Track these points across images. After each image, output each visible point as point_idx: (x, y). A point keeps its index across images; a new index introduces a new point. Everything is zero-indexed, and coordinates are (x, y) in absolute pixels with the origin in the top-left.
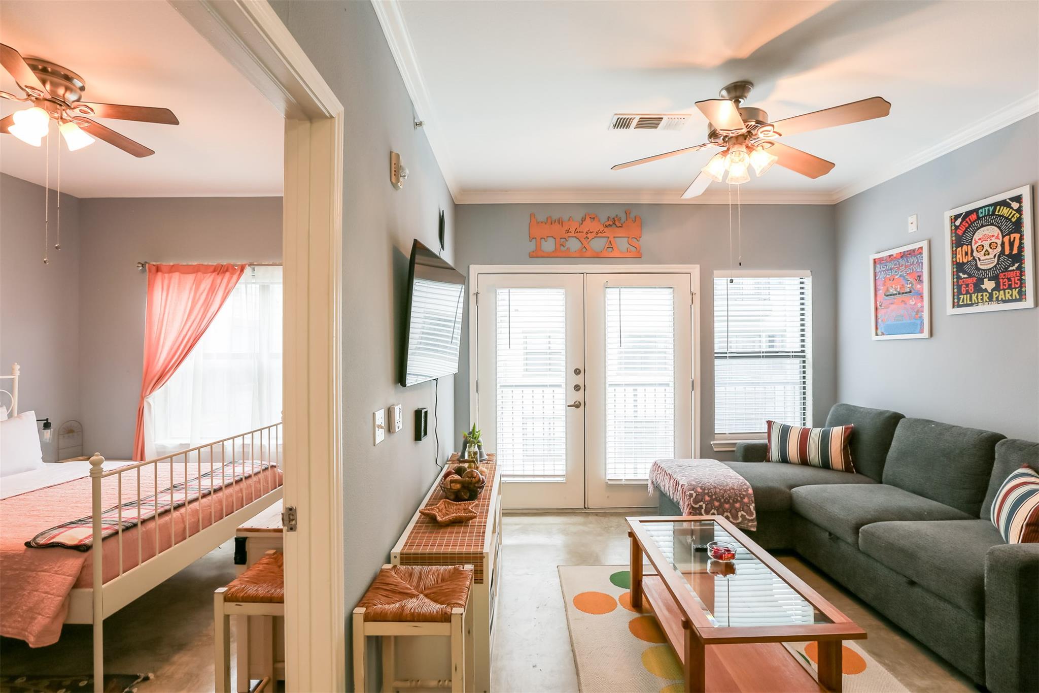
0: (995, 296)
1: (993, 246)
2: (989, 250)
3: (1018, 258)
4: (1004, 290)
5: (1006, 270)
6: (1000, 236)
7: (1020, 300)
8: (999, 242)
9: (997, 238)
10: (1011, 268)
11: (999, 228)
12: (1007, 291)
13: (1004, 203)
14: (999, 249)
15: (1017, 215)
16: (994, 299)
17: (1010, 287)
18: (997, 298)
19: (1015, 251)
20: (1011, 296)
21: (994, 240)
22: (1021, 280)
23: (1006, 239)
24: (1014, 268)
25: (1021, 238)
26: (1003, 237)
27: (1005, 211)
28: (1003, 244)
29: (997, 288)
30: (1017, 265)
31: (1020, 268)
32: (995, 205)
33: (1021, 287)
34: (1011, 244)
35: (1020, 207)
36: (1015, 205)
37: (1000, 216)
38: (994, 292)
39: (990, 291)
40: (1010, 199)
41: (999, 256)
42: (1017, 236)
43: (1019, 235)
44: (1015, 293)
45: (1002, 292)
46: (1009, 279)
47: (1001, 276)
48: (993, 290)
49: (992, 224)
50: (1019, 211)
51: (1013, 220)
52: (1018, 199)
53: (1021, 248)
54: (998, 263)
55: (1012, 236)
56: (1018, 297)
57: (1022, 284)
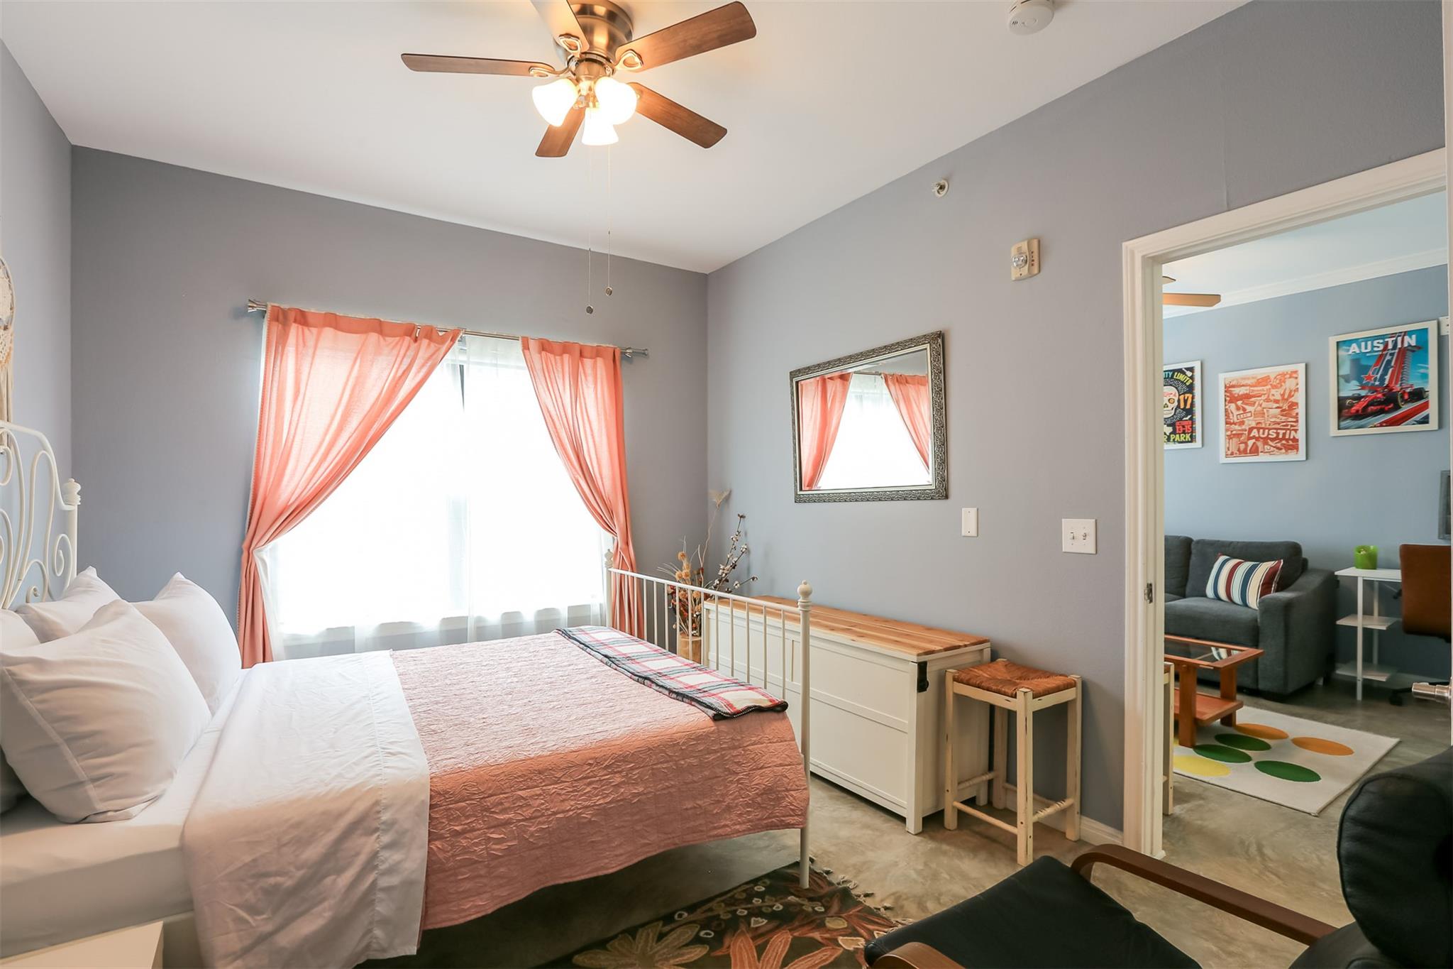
0: (1172, 439)
1: (1171, 401)
2: (1168, 403)
3: (1190, 411)
4: (1180, 434)
5: (1181, 419)
6: (1177, 394)
7: (1191, 442)
8: (1176, 399)
9: (1175, 395)
10: (1184, 419)
11: (1176, 388)
12: (1182, 435)
13: (1180, 371)
14: (1176, 404)
15: (1191, 381)
16: (1172, 440)
17: (1184, 432)
18: (1174, 440)
19: (1188, 407)
20: (1185, 438)
21: (1172, 396)
22: (1192, 427)
23: (1182, 397)
24: (1187, 418)
25: (1193, 398)
26: (1180, 395)
27: (1181, 377)
28: (1179, 401)
29: (1174, 432)
30: (1189, 417)
31: (1191, 419)
32: (1174, 371)
33: (1192, 432)
34: (1185, 401)
35: (1193, 375)
36: (1189, 374)
37: (1177, 380)
38: (1172, 436)
39: (1168, 434)
40: (1185, 369)
41: (1176, 409)
42: (1190, 396)
43: (1191, 396)
44: (1188, 436)
45: (1178, 436)
46: (1184, 427)
47: (1177, 423)
48: (1170, 434)
49: (1171, 385)
50: (1192, 378)
51: (1187, 384)
52: (1191, 369)
53: (1192, 405)
54: (1175, 414)
55: (1187, 395)
56: (1190, 440)
57: (1193, 431)
